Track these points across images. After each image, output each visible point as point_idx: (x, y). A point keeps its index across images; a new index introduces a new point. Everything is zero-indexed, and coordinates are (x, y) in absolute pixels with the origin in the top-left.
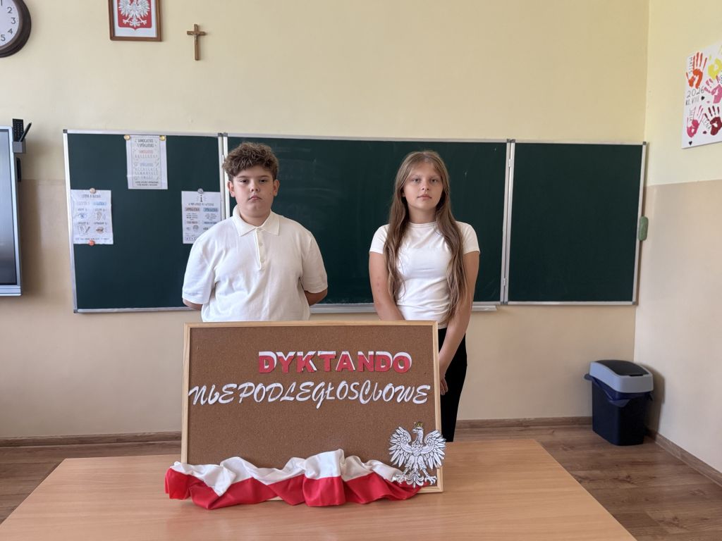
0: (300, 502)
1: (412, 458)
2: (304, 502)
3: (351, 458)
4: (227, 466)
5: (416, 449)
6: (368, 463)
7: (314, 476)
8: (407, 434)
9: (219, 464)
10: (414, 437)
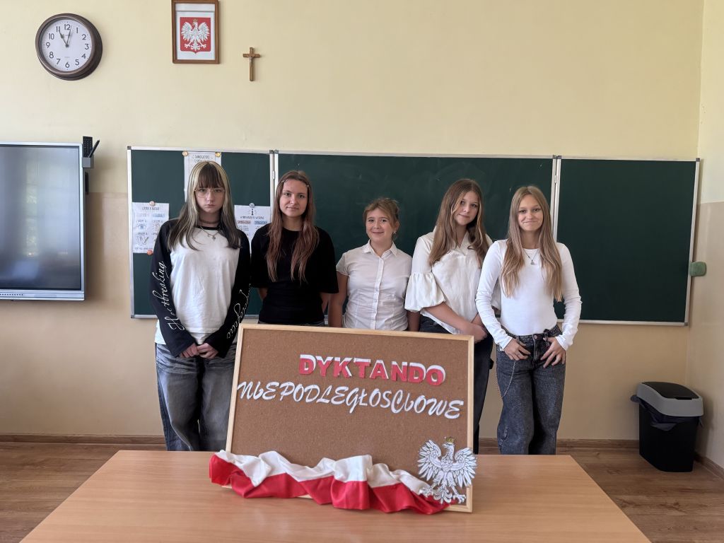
0: (327, 502)
1: (441, 473)
2: (331, 503)
3: (379, 466)
4: (264, 459)
5: (446, 464)
6: (396, 471)
7: (342, 478)
8: (437, 448)
9: (258, 456)
10: (444, 452)
